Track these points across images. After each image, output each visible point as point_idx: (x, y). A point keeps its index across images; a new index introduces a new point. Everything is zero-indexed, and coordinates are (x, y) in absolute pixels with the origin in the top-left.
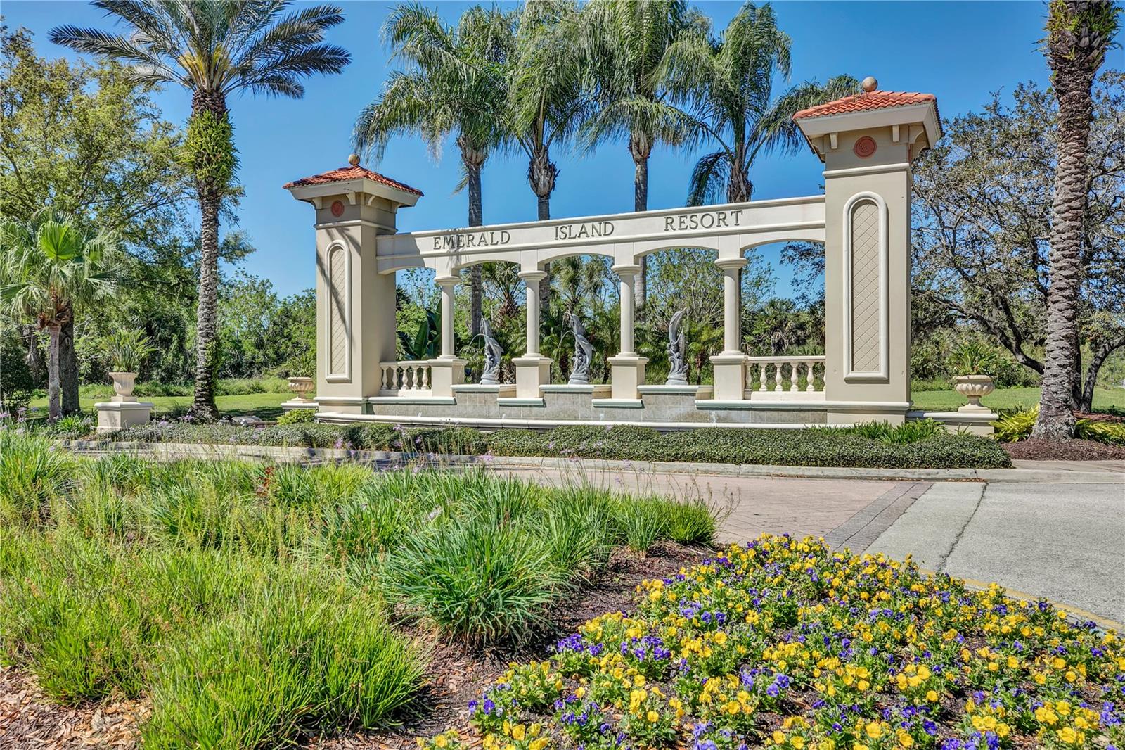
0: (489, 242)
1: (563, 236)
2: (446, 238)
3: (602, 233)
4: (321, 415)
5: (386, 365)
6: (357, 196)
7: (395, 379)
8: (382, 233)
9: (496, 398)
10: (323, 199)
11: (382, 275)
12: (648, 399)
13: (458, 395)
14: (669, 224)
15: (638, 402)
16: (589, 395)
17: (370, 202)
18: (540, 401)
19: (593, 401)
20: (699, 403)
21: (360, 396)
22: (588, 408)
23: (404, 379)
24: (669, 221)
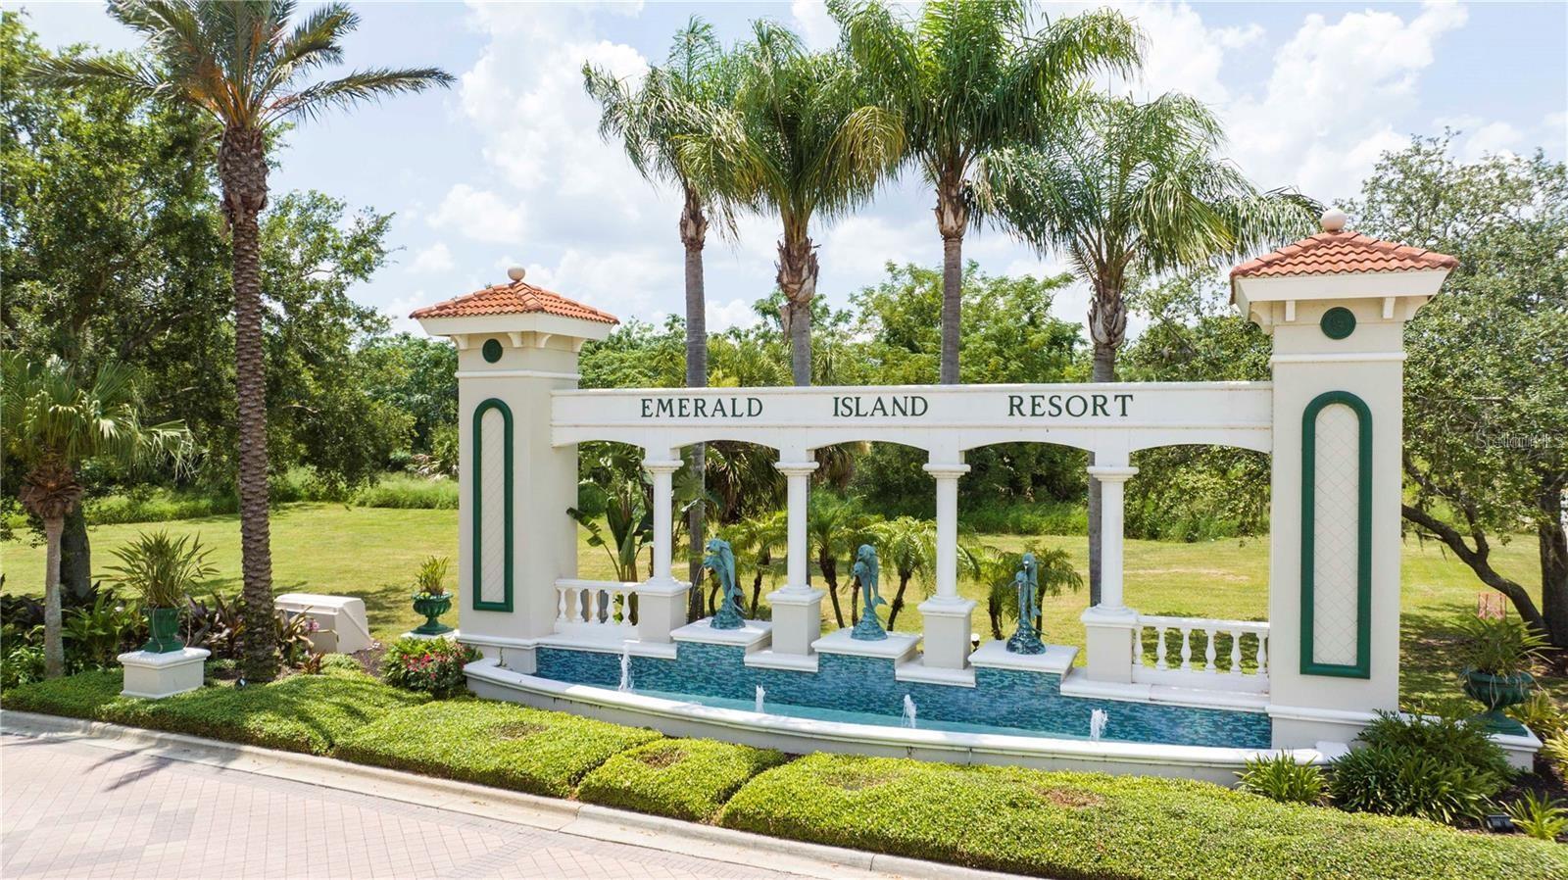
0: (729, 411)
1: (847, 412)
2: (660, 401)
3: (909, 412)
4: (468, 668)
5: (564, 584)
6: (524, 335)
7: (579, 607)
8: (561, 384)
9: (742, 655)
10: (470, 337)
11: (559, 448)
12: (982, 673)
13: (682, 647)
14: (1015, 406)
15: (968, 679)
16: (889, 663)
17: (542, 343)
18: (811, 664)
19: (897, 672)
20: (1067, 689)
21: (529, 638)
22: (889, 684)
23: (594, 608)
24: (1016, 401)
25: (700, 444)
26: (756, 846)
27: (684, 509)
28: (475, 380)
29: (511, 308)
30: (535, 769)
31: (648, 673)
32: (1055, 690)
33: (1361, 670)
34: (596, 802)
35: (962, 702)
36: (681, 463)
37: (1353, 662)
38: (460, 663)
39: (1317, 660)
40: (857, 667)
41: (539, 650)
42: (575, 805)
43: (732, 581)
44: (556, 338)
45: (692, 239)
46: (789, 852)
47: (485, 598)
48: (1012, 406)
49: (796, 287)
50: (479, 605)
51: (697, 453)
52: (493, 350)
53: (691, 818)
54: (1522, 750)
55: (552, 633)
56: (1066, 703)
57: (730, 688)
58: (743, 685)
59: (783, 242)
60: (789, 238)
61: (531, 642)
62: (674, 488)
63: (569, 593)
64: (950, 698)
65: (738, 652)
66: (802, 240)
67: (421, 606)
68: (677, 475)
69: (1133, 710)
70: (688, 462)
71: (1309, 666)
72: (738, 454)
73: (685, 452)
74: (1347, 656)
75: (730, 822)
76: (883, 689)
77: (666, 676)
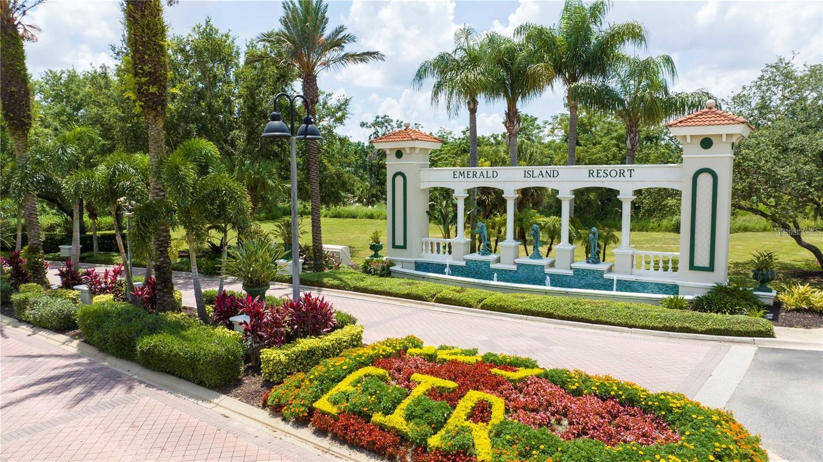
0: (485, 176)
1: (529, 176)
2: (460, 172)
3: (552, 176)
4: (391, 268)
5: (424, 240)
6: (411, 148)
7: (430, 248)
8: (423, 166)
9: (489, 264)
10: (391, 149)
11: (422, 190)
12: (576, 270)
13: (467, 261)
14: (591, 174)
15: (571, 273)
16: (542, 267)
17: (417, 151)
18: (515, 268)
19: (545, 270)
20: (606, 276)
21: (412, 258)
22: (542, 274)
23: (435, 248)
24: (591, 172)
25: (475, 188)
26: (491, 314)
27: (469, 213)
28: (392, 165)
29: (406, 139)
30: (420, 293)
31: (455, 270)
32: (602, 277)
33: (711, 268)
34: (440, 303)
35: (568, 281)
36: (468, 195)
37: (708, 266)
38: (388, 266)
39: (695, 265)
40: (530, 268)
41: (416, 263)
42: (434, 303)
43: (486, 238)
44: (422, 149)
45: (472, 109)
46: (501, 315)
47: (396, 244)
48: (590, 173)
49: (512, 128)
50: (394, 246)
51: (474, 192)
52: (399, 154)
53: (470, 306)
54: (769, 297)
55: (420, 257)
56: (606, 281)
57: (485, 276)
58: (490, 275)
59: (507, 111)
60: (509, 109)
61: (413, 260)
62: (465, 205)
63: (426, 243)
64: (564, 279)
65: (488, 263)
66: (514, 110)
67: (372, 247)
68: (466, 200)
69: (630, 283)
70: (470, 195)
71: (692, 267)
72: (491, 192)
73: (469, 191)
74: (706, 264)
75: (483, 307)
76: (540, 276)
77: (462, 272)
